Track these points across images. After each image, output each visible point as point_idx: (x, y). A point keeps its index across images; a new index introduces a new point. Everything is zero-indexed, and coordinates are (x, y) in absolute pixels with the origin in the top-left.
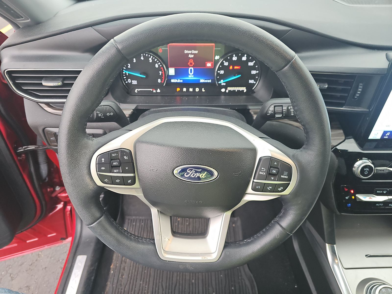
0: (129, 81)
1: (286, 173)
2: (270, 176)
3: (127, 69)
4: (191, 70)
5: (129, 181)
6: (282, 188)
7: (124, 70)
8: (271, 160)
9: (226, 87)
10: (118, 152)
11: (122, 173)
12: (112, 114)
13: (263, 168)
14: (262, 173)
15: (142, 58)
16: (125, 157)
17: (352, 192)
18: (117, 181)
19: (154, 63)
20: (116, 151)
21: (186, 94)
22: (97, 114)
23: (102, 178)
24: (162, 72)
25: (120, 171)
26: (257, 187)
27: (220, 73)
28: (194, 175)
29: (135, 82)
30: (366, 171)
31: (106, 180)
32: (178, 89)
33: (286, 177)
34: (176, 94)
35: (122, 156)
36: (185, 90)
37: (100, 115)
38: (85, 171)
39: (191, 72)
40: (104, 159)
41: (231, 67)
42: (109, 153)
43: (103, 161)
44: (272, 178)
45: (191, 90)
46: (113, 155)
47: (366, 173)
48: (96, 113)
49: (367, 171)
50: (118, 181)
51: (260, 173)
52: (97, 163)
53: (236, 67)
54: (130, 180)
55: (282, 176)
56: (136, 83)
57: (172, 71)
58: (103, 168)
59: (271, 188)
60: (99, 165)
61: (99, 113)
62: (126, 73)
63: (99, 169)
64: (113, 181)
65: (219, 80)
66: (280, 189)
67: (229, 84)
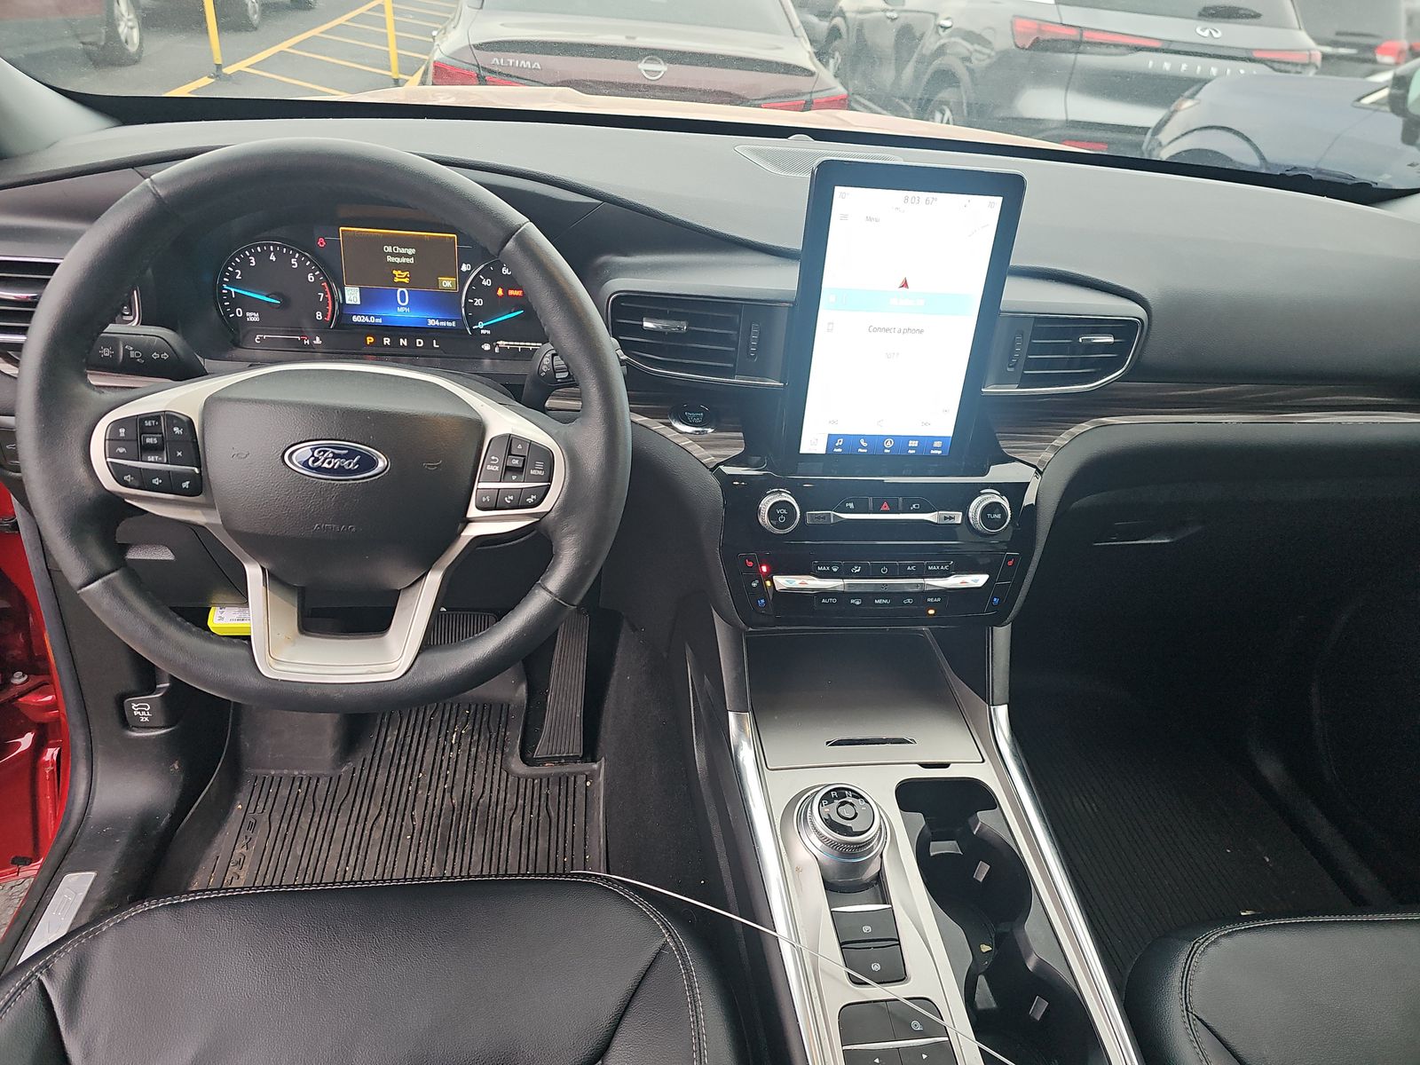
0: (239, 312)
1: (539, 464)
2: (508, 474)
3: (233, 282)
4: (402, 293)
5: (186, 485)
6: (535, 497)
7: (225, 286)
8: (510, 440)
9: (492, 340)
10: (159, 417)
11: (167, 463)
12: (165, 356)
13: (493, 458)
14: (492, 468)
15: (273, 258)
16: (175, 429)
17: (764, 569)
18: (154, 481)
19: (303, 270)
20: (155, 417)
21: (392, 351)
22: (127, 352)
23: (118, 473)
24: (325, 294)
25: (163, 459)
26: (484, 499)
27: (475, 304)
28: (329, 463)
29: (253, 317)
30: (780, 514)
31: (128, 478)
32: (370, 340)
33: (540, 473)
34: (364, 350)
35: (170, 427)
36: (387, 341)
37: (132, 354)
38: (77, 455)
39: (403, 301)
40: (124, 430)
41: (500, 292)
42: (140, 420)
43: (122, 435)
44: (514, 477)
45: (403, 342)
46: (148, 423)
47: (782, 520)
48: (124, 349)
49: (784, 515)
50: (156, 481)
51: (489, 467)
52: (107, 438)
53: (511, 292)
54: (188, 483)
55: (532, 472)
56: (257, 319)
57: (352, 295)
58: (121, 450)
59: (511, 498)
60: (112, 440)
61: (131, 348)
62: (230, 291)
63: (111, 452)
64: (144, 480)
65: (472, 321)
66: (530, 500)
67: (498, 332)
